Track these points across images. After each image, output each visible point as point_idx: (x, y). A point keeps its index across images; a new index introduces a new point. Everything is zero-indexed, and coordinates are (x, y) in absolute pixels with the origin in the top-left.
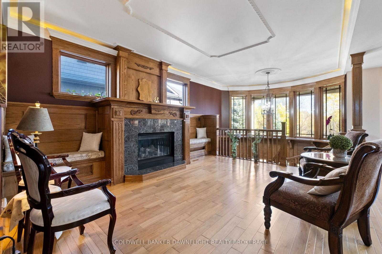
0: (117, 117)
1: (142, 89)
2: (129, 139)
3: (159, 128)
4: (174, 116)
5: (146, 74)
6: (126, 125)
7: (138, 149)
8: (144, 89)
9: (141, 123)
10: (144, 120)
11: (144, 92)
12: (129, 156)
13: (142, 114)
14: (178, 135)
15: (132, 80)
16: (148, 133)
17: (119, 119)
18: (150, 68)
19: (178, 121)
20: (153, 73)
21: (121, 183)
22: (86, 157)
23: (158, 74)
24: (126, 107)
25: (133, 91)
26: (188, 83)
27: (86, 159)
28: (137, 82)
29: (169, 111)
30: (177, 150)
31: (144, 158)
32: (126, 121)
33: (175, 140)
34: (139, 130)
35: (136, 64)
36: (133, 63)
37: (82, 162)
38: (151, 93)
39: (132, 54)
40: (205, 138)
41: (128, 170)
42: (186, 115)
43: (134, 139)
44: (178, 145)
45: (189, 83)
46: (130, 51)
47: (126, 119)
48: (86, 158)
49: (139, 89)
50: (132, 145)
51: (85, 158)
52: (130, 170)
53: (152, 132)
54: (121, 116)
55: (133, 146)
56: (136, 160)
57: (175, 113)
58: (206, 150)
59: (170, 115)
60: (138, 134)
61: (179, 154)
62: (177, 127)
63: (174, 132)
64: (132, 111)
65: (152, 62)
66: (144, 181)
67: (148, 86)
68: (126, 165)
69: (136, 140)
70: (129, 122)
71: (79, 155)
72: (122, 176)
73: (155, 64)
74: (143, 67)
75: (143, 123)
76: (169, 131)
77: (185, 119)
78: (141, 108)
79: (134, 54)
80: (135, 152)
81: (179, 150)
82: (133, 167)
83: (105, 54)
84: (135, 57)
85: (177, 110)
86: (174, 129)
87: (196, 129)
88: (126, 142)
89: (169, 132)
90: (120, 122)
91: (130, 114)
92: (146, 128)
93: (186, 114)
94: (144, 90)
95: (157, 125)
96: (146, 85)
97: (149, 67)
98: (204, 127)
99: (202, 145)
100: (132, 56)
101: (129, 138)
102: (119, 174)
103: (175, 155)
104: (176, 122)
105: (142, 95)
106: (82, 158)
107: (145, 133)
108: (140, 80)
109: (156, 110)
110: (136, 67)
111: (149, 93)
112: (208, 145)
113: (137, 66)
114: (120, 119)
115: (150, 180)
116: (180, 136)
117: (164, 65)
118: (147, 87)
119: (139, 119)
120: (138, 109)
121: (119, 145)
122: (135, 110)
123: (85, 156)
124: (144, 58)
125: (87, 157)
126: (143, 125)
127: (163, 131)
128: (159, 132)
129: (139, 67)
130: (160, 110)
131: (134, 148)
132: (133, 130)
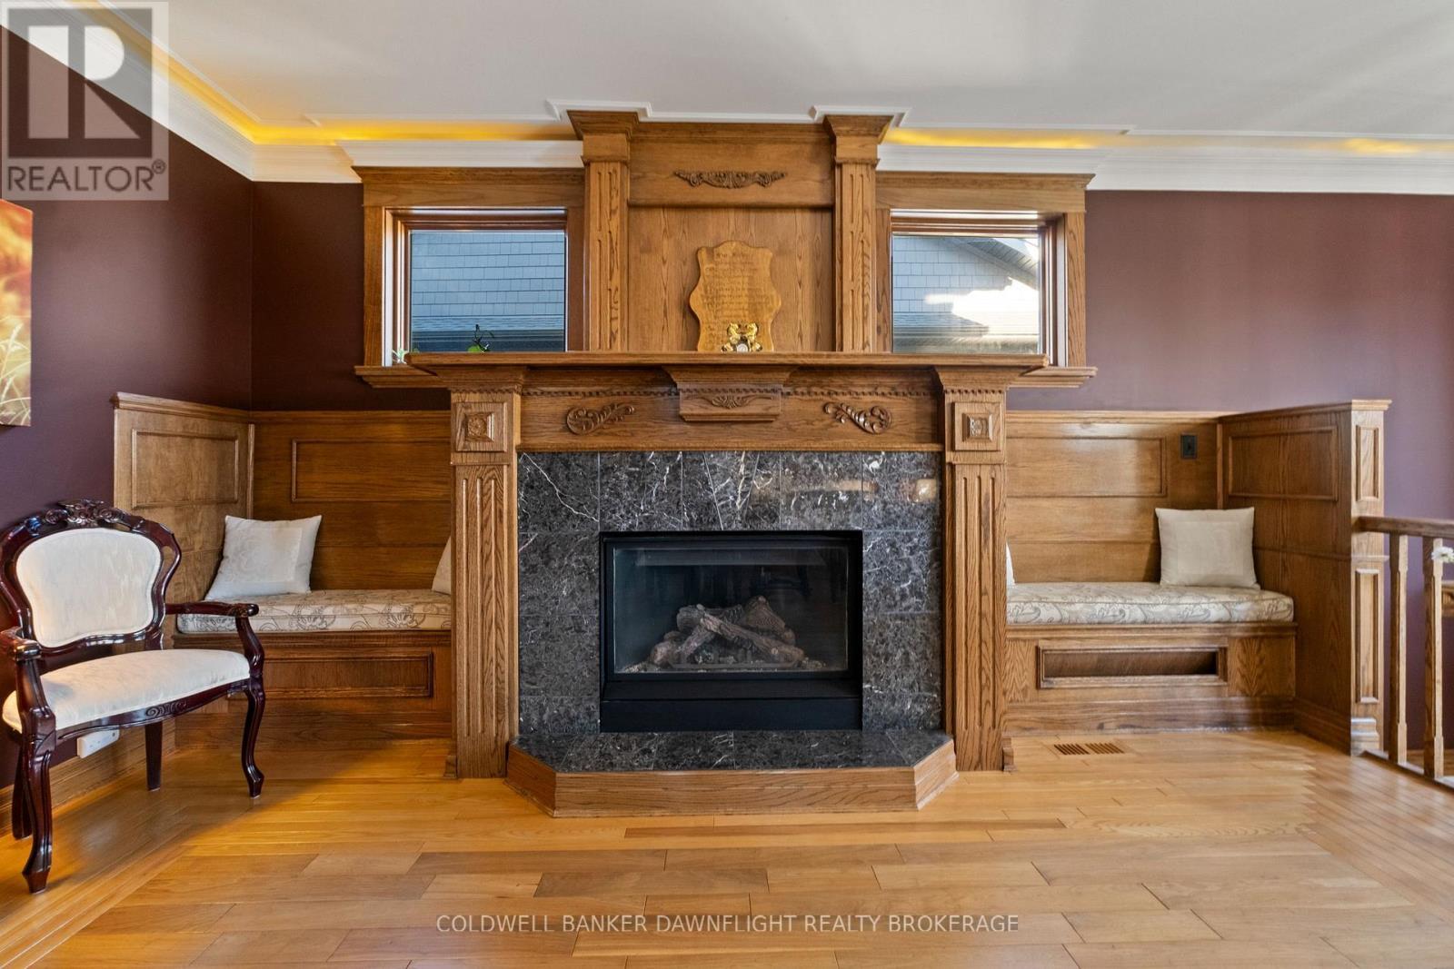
0: (473, 446)
1: (713, 299)
2: (551, 559)
3: (739, 507)
4: (865, 431)
5: (741, 215)
6: (532, 487)
7: (597, 615)
8: (726, 293)
9: (617, 478)
10: (638, 457)
11: (726, 313)
12: (551, 645)
13: (634, 426)
14: (897, 552)
15: (664, 262)
16: (664, 529)
17: (487, 455)
18: (763, 176)
19: (899, 463)
20: (785, 198)
21: (492, 776)
22: (404, 619)
23: (818, 198)
24: (539, 392)
25: (665, 315)
26: (1070, 210)
27: (403, 627)
28: (688, 269)
29: (827, 399)
30: (887, 656)
31: (665, 665)
32: (530, 464)
33: (869, 586)
34: (603, 515)
35: (678, 175)
36: (664, 176)
37: (391, 637)
38: (770, 310)
39: (652, 136)
40: (1234, 587)
41: (545, 717)
42: (958, 418)
43: (574, 558)
44: (899, 622)
45: (1075, 208)
46: (632, 116)
47: (534, 454)
48: (404, 622)
49: (696, 303)
50: (564, 593)
51: (399, 622)
52: (556, 719)
53: (687, 529)
54: (490, 441)
55: (572, 594)
56: (585, 673)
57: (872, 411)
58: (1236, 679)
59: (830, 426)
60: (597, 533)
61: (908, 680)
62: (885, 503)
63: (860, 533)
64: (571, 415)
65: (773, 142)
66: (565, 807)
67: (751, 278)
68: (534, 690)
69: (589, 569)
70: (548, 470)
71: (380, 608)
72: (499, 743)
73: (794, 148)
74: (719, 179)
75: (630, 474)
76: (813, 524)
77: (953, 448)
78: (625, 393)
79: (664, 130)
80: (579, 631)
81: (906, 654)
82: (573, 710)
83: (540, 173)
84: (674, 145)
85: (893, 388)
86: (858, 510)
87: (1156, 518)
88: (535, 572)
89: (818, 529)
90: (488, 472)
91: (560, 431)
92: (650, 503)
93: (960, 410)
94: (727, 300)
95: (727, 487)
96: (739, 273)
97: (755, 174)
98: (1232, 502)
99: (1191, 644)
100: (657, 141)
101: (548, 556)
102: (483, 732)
103: (866, 686)
104: (875, 465)
105: (712, 326)
106: (390, 623)
107: (644, 529)
108: (703, 256)
109: (712, 397)
110: (682, 193)
111: (756, 310)
112: (1255, 645)
113: (686, 183)
114: (493, 455)
115: (605, 813)
116: (914, 565)
117: (847, 134)
118: (746, 280)
119: (605, 456)
120: (604, 401)
121: (482, 584)
122: (592, 407)
123: (399, 615)
124: (720, 135)
125: (409, 619)
126: (626, 485)
127: (765, 526)
128: (740, 528)
129: (695, 190)
130: (744, 394)
131: (575, 608)
132: (569, 514)
